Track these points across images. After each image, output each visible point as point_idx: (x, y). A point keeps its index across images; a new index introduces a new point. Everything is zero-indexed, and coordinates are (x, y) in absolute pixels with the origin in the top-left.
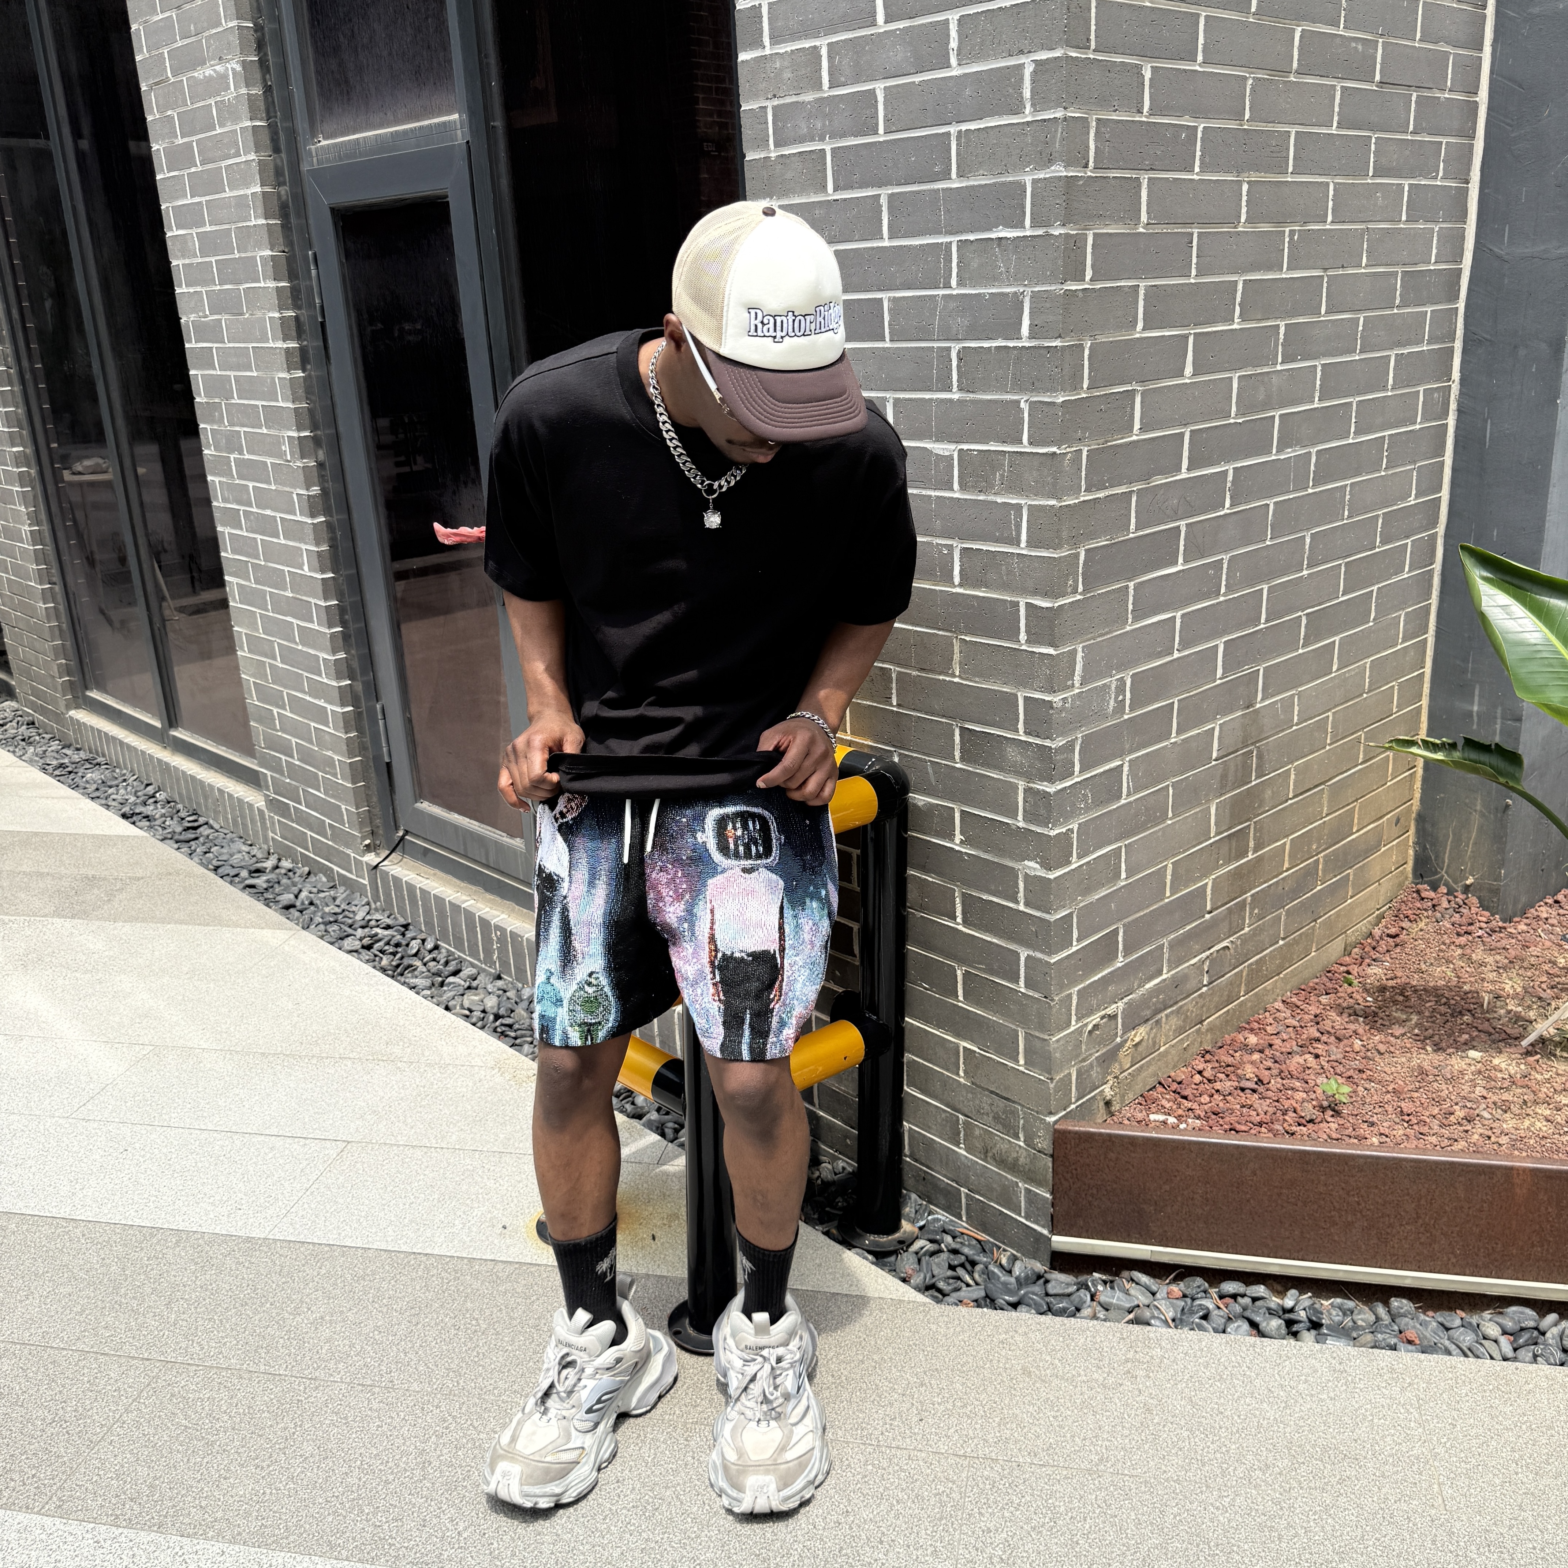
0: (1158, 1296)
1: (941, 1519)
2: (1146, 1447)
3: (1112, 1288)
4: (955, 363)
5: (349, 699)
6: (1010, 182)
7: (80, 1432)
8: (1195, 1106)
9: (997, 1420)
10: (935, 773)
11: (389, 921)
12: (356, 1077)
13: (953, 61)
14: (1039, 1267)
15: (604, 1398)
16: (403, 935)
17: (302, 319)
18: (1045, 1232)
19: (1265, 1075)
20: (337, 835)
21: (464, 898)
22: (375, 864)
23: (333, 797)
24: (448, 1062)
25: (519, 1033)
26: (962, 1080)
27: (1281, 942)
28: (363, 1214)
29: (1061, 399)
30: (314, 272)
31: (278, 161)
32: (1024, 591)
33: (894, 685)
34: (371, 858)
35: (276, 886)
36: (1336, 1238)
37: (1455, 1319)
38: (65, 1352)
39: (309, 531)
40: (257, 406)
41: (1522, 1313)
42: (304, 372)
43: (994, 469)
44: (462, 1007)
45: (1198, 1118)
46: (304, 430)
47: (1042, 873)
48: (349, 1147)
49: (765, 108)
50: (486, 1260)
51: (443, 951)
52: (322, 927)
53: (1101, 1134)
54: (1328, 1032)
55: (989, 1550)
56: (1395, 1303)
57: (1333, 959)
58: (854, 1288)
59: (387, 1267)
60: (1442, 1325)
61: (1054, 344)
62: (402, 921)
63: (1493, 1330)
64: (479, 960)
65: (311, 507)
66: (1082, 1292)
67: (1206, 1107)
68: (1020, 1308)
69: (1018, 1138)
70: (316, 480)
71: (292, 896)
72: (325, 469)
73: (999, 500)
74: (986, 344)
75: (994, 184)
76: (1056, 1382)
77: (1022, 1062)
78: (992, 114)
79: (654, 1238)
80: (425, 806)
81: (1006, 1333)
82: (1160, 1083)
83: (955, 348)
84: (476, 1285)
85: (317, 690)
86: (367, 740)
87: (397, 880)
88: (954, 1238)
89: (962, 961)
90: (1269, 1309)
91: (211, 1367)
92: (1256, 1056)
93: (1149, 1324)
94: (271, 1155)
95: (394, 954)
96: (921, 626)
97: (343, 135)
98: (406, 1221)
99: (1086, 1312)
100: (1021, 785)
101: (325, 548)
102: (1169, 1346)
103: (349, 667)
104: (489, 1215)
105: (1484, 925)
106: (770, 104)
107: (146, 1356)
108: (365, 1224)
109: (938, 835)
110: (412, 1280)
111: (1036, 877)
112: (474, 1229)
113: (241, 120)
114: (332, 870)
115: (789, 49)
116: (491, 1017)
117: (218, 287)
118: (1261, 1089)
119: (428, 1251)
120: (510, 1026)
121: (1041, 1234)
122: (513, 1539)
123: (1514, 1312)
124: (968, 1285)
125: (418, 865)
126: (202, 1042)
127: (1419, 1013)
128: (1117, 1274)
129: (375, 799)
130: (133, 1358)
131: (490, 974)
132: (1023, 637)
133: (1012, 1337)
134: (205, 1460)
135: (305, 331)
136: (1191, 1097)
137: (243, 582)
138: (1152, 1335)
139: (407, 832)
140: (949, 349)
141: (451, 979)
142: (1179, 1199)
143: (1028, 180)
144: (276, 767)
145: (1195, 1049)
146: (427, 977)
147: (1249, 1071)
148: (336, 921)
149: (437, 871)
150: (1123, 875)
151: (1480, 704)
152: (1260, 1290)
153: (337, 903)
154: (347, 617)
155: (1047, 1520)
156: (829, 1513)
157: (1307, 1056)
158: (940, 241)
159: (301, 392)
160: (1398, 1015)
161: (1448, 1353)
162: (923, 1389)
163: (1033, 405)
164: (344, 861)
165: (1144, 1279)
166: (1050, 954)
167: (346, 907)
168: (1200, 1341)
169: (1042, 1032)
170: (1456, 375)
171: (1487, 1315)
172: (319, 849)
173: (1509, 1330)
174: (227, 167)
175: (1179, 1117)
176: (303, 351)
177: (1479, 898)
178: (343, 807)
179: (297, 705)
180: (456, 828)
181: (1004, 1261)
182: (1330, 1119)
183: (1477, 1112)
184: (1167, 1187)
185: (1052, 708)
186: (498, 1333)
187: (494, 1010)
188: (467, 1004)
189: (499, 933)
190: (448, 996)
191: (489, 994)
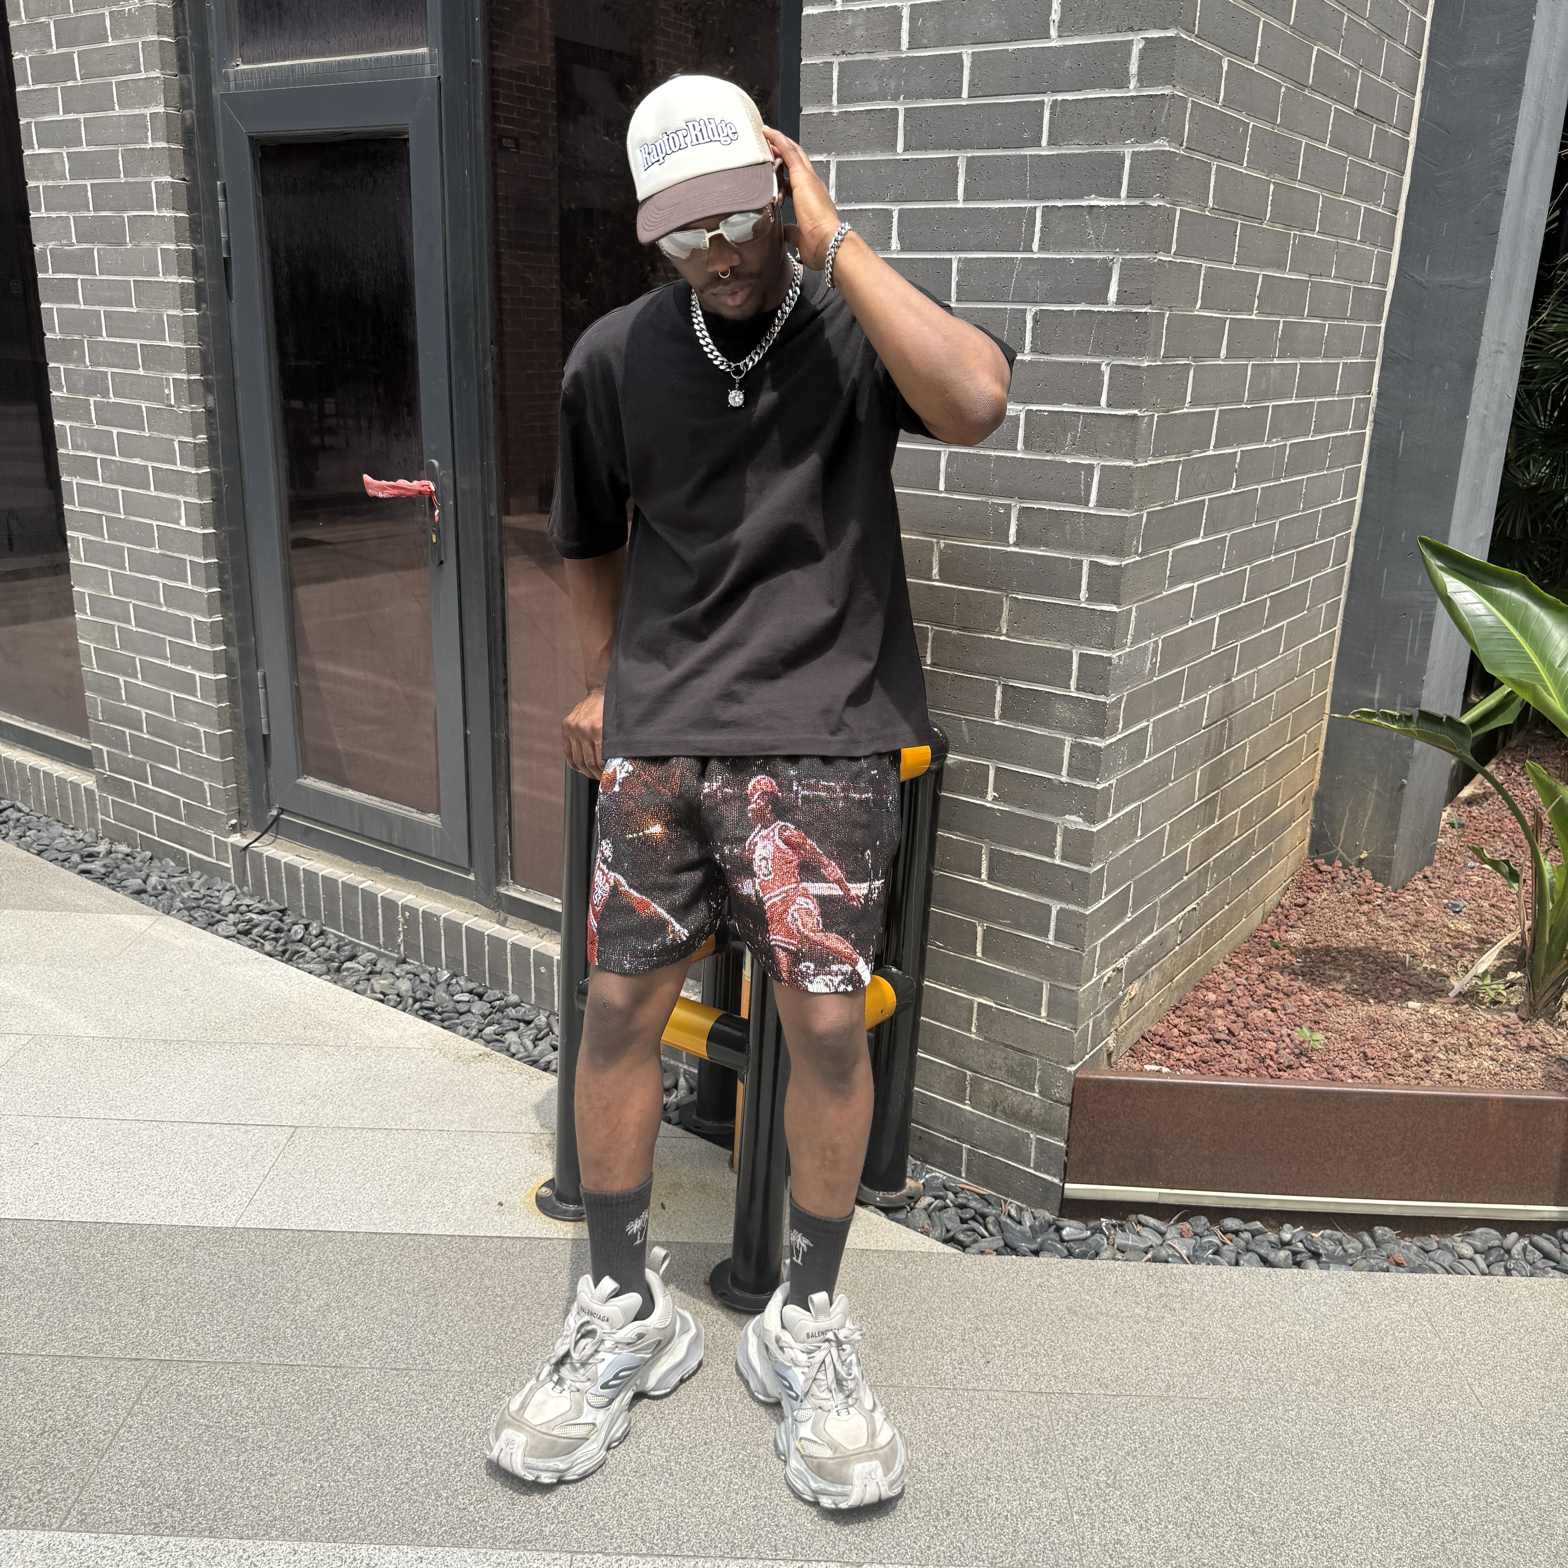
0: (1168, 1236)
1: (1038, 1452)
2: (1205, 1371)
3: (1123, 1231)
4: (1029, 325)
5: (224, 665)
6: (1107, 153)
7: (80, 1440)
8: (1182, 1056)
9: (1060, 1357)
10: (970, 731)
11: (262, 906)
12: (281, 1062)
13: (1053, 32)
14: (1049, 1216)
15: (621, 1374)
16: (281, 920)
17: (200, 254)
18: (1056, 1181)
19: (1234, 1028)
20: (192, 814)
21: (359, 879)
22: (244, 845)
23: (193, 772)
24: (380, 1045)
25: (445, 1015)
26: (973, 1036)
27: (1226, 907)
28: (338, 1198)
29: (1146, 364)
30: (221, 204)
31: (185, 82)
32: (1088, 549)
33: (929, 644)
34: (236, 839)
35: (116, 870)
36: (1329, 1172)
37: (1432, 1242)
38: (33, 1359)
39: (193, 482)
40: (135, 346)
41: (1488, 1234)
42: (197, 311)
43: (1065, 431)
44: (373, 991)
45: (1189, 1067)
46: (195, 373)
47: (1084, 827)
48: (298, 1131)
49: (832, 63)
50: (491, 1237)
51: (331, 936)
52: (185, 912)
53: (1120, 1081)
54: (1277, 989)
55: (1093, 1476)
56: (1379, 1231)
57: (1256, 926)
58: (880, 1243)
59: (383, 1250)
60: (1422, 1248)
61: (1144, 311)
62: (276, 905)
63: (1467, 1251)
64: (378, 945)
65: (196, 456)
66: (1098, 1236)
67: (1194, 1056)
68: (1041, 1254)
69: (1033, 1090)
70: (204, 428)
71: (140, 881)
72: (214, 416)
73: (1069, 461)
74: (1067, 308)
75: (1090, 154)
76: (1102, 1319)
77: (1044, 1014)
78: (1092, 86)
79: (663, 1207)
80: (310, 782)
81: (1041, 1277)
82: (1143, 1037)
83: (1031, 311)
84: (489, 1262)
85: (182, 655)
86: (240, 710)
87: (273, 863)
88: (956, 1194)
89: (983, 917)
90: (1270, 1242)
91: (215, 1363)
92: (1220, 1012)
93: (1167, 1262)
94: (211, 1143)
95: (276, 940)
96: (967, 585)
97: (268, 60)
98: (389, 1203)
99: (1105, 1254)
100: (1068, 741)
101: (208, 501)
102: (1194, 1281)
103: (226, 632)
104: (480, 1194)
105: (1380, 895)
106: (836, 61)
107: (134, 1356)
108: (343, 1207)
109: (967, 793)
110: (416, 1261)
111: (1076, 830)
112: (468, 1207)
113: (145, 33)
114: (185, 853)
115: (864, 7)
116: (410, 1001)
117: (92, 214)
118: (1233, 1040)
119: (424, 1231)
120: (432, 1009)
121: (1052, 1183)
122: (614, 1509)
123: (1481, 1233)
124: (983, 1237)
125: (295, 845)
126: (88, 1031)
127: (1351, 971)
128: (1124, 1218)
129: (244, 775)
130: (119, 1359)
131: (392, 958)
132: (1083, 594)
133: (1048, 1281)
134: (241, 1459)
135: (202, 268)
136: (1177, 1048)
137: (92, 538)
138: (1175, 1271)
139: (282, 811)
140: (1024, 311)
141: (348, 964)
142: (1189, 1141)
143: (1128, 152)
144: (117, 741)
145: (1166, 1006)
146: (319, 963)
147: (1220, 1024)
148: (199, 907)
149: (321, 852)
150: (1139, 834)
151: (1381, 692)
152: (1258, 1225)
153: (195, 887)
154: (226, 576)
155: (1137, 1445)
156: (928, 1456)
157: (1265, 1010)
158: (1023, 205)
159: (194, 332)
160: (1332, 972)
161: (1435, 1272)
162: (980, 1333)
163: (1114, 369)
164: (203, 844)
165: (1152, 1221)
166: (1086, 906)
167: (208, 892)
168: (1220, 1274)
169: (1071, 983)
170: (1375, 389)
171: (1457, 1237)
172: (165, 829)
173: (1481, 1250)
174: (118, 84)
175: (1171, 1067)
176: (199, 288)
177: (1372, 871)
178: (206, 783)
179: (150, 673)
180: (351, 804)
181: (1013, 1212)
182: (1306, 1065)
183: (1433, 1054)
184: (1178, 1130)
185: (1110, 664)
186: (528, 1308)
187: (410, 993)
188: (378, 988)
189: (407, 914)
190: (350, 981)
191: (398, 978)
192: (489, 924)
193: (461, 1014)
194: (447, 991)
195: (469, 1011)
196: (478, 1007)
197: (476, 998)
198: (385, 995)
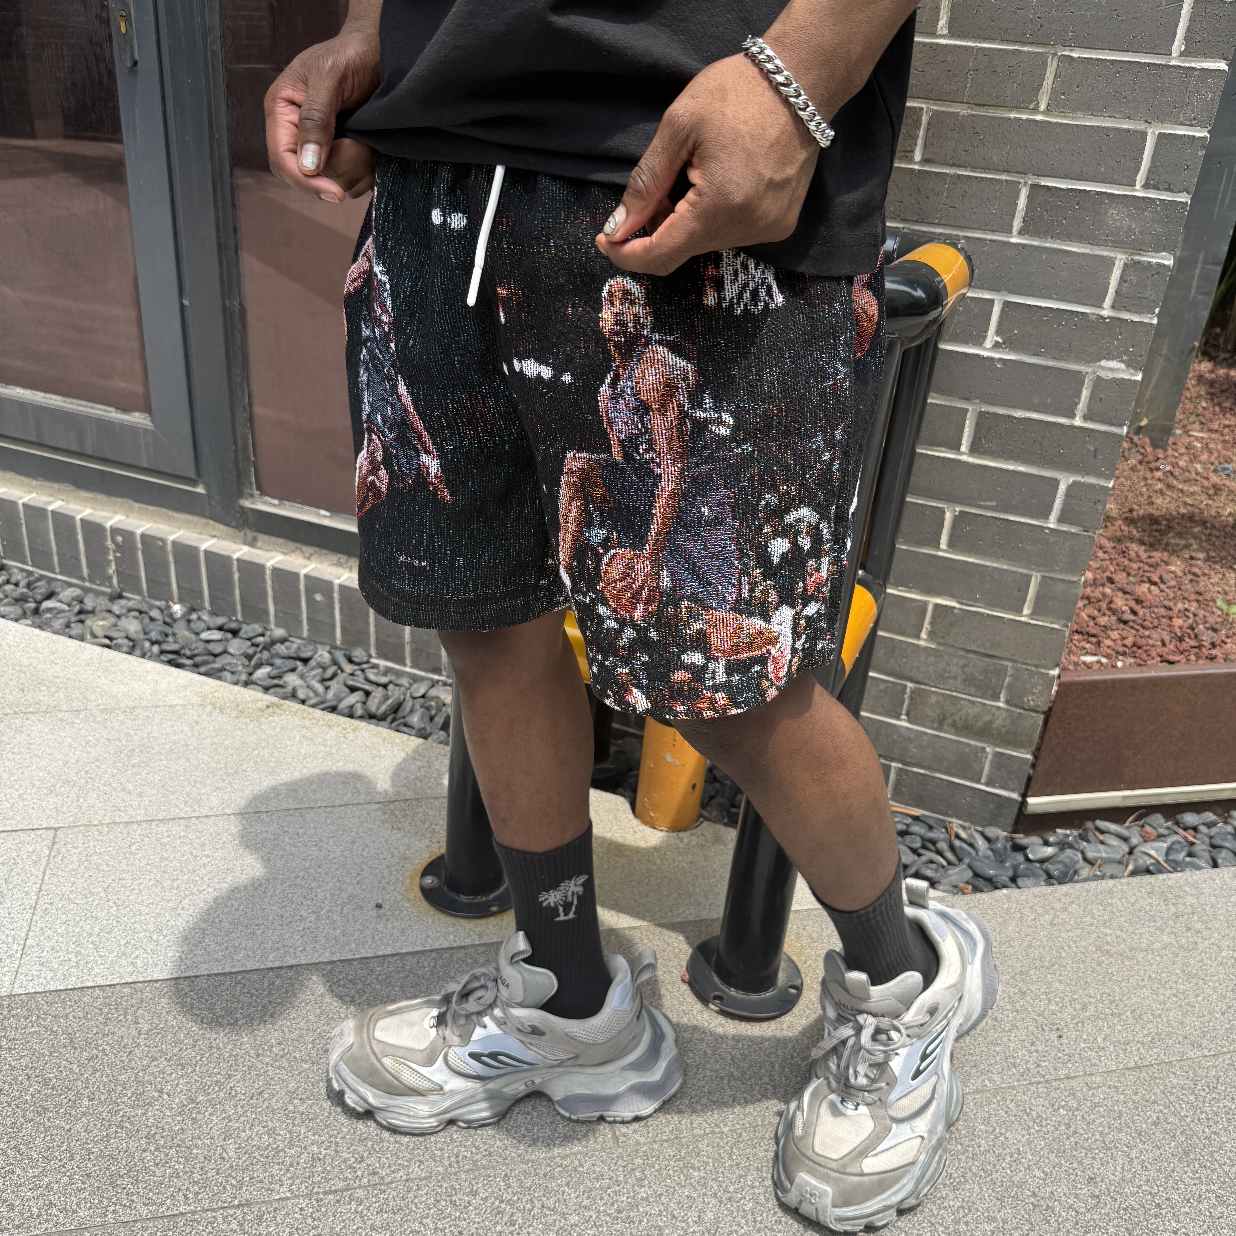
0: (1133, 840)
3: (1090, 842)
14: (1001, 834)
18: (1015, 796)
24: (131, 704)
33: (923, 132)
47: (1123, 375)
48: (61, 834)
66: (1069, 852)
69: (997, 699)
77: (1026, 611)
89: (955, 500)
99: (1084, 873)
100: (1121, 258)
102: (1194, 891)
109: (955, 340)
111: (1113, 380)
112: (336, 917)
120: (177, 652)
121: (1009, 799)
128: (1084, 828)
131: (103, 593)
138: (1168, 883)
141: (48, 604)
142: (1159, 738)
146: (10, 605)
147: (1121, 604)
152: (1211, 816)
165: (1113, 827)
168: (1210, 879)
177: (1150, 438)
181: (963, 835)
187: (142, 636)
188: (99, 632)
189: (119, 539)
190: (58, 624)
191: (119, 617)
192: (234, 546)
193: (216, 656)
194: (190, 629)
195: (225, 652)
196: (236, 646)
197: (229, 635)
198: (111, 639)
